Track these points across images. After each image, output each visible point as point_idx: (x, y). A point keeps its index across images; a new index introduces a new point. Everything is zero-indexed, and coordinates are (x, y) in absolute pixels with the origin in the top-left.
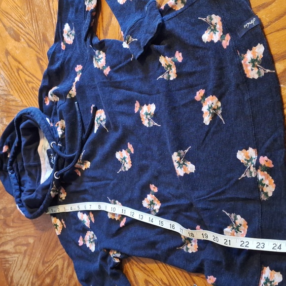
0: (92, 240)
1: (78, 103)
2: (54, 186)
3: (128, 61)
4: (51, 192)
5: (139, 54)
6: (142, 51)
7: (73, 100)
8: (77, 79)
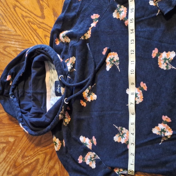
0: (92, 159)
1: (89, 44)
2: (63, 110)
3: (153, 15)
4: (60, 115)
5: (168, 10)
6: (171, 9)
7: (85, 41)
8: (93, 25)
